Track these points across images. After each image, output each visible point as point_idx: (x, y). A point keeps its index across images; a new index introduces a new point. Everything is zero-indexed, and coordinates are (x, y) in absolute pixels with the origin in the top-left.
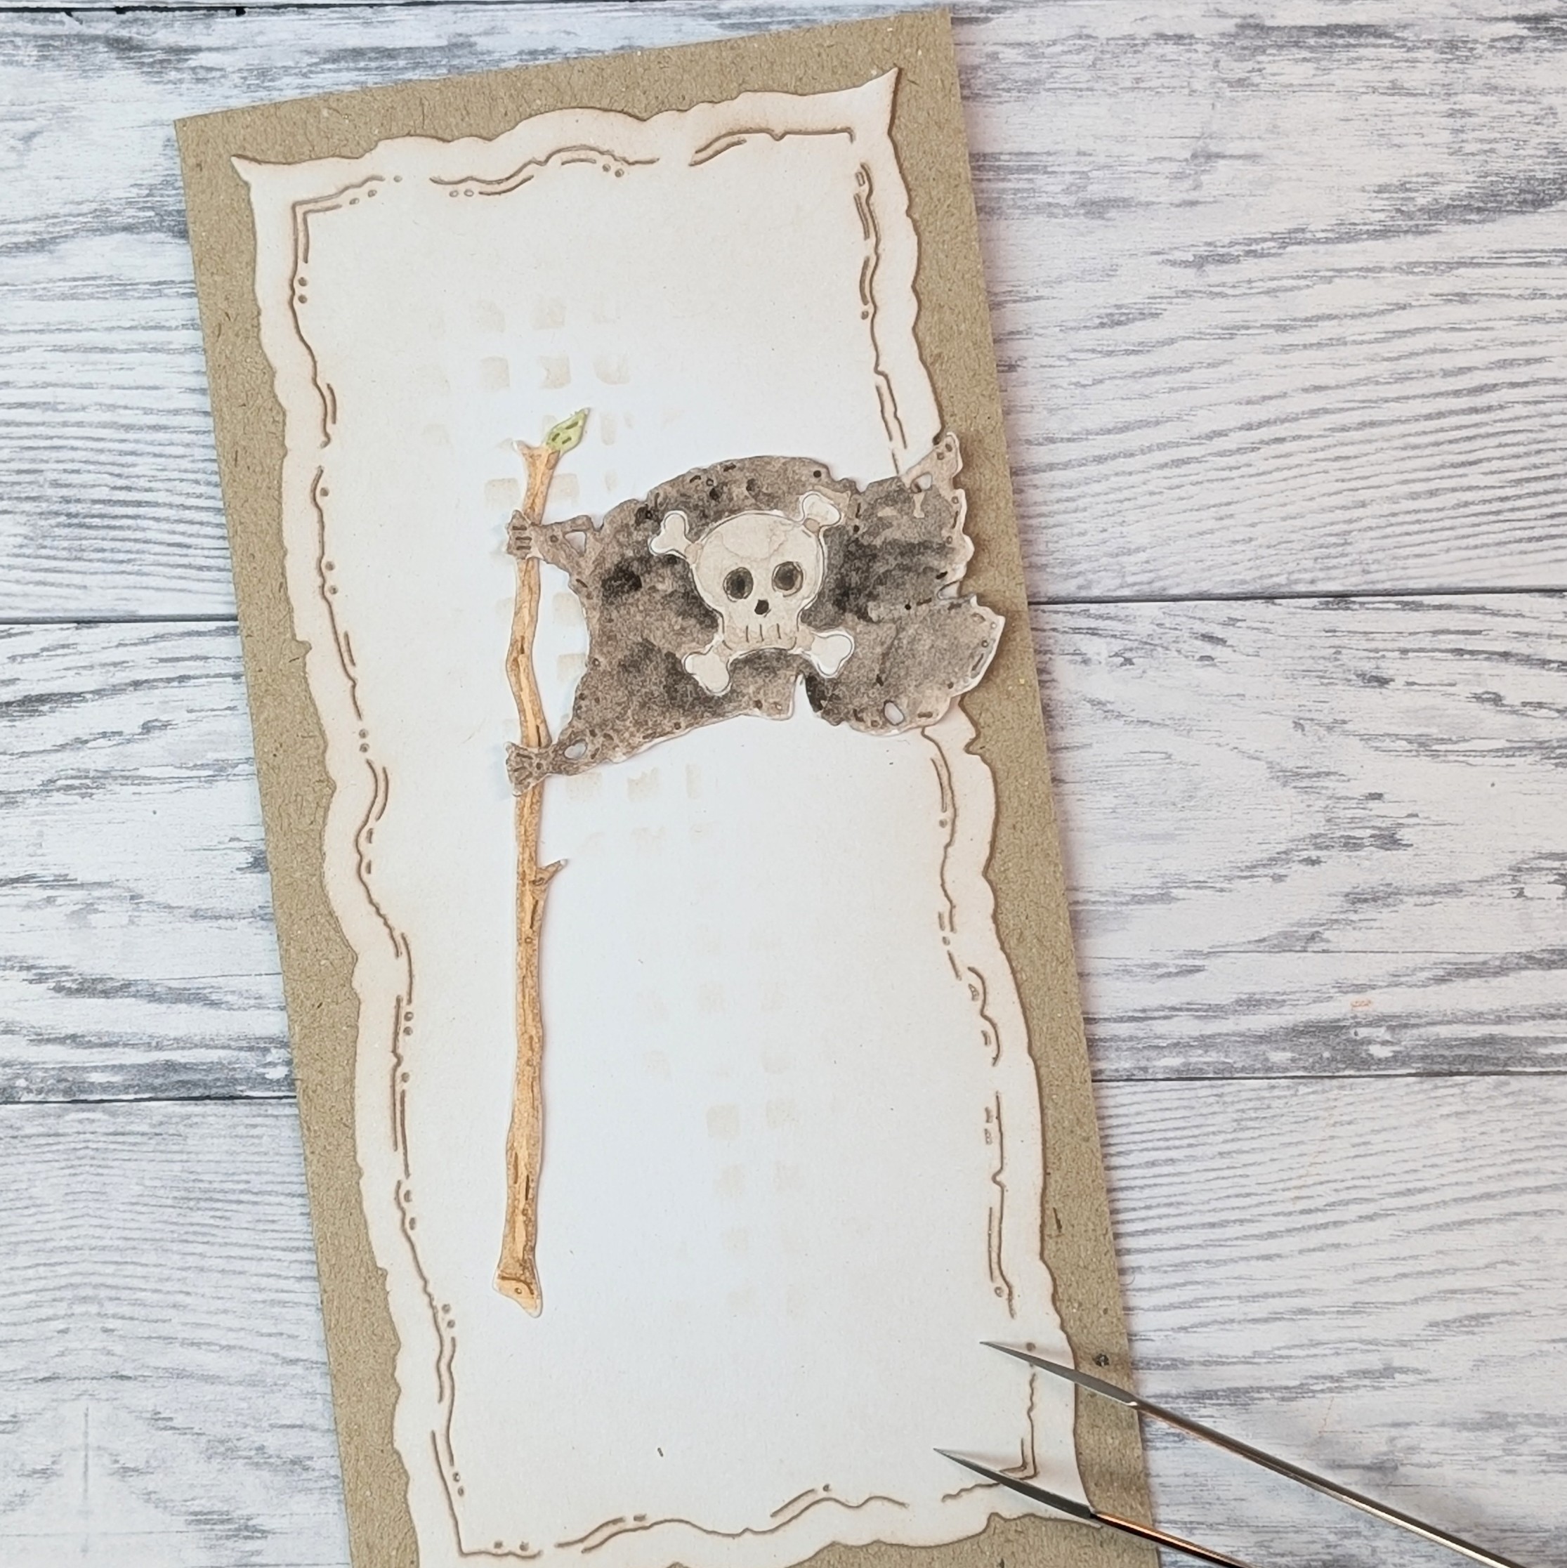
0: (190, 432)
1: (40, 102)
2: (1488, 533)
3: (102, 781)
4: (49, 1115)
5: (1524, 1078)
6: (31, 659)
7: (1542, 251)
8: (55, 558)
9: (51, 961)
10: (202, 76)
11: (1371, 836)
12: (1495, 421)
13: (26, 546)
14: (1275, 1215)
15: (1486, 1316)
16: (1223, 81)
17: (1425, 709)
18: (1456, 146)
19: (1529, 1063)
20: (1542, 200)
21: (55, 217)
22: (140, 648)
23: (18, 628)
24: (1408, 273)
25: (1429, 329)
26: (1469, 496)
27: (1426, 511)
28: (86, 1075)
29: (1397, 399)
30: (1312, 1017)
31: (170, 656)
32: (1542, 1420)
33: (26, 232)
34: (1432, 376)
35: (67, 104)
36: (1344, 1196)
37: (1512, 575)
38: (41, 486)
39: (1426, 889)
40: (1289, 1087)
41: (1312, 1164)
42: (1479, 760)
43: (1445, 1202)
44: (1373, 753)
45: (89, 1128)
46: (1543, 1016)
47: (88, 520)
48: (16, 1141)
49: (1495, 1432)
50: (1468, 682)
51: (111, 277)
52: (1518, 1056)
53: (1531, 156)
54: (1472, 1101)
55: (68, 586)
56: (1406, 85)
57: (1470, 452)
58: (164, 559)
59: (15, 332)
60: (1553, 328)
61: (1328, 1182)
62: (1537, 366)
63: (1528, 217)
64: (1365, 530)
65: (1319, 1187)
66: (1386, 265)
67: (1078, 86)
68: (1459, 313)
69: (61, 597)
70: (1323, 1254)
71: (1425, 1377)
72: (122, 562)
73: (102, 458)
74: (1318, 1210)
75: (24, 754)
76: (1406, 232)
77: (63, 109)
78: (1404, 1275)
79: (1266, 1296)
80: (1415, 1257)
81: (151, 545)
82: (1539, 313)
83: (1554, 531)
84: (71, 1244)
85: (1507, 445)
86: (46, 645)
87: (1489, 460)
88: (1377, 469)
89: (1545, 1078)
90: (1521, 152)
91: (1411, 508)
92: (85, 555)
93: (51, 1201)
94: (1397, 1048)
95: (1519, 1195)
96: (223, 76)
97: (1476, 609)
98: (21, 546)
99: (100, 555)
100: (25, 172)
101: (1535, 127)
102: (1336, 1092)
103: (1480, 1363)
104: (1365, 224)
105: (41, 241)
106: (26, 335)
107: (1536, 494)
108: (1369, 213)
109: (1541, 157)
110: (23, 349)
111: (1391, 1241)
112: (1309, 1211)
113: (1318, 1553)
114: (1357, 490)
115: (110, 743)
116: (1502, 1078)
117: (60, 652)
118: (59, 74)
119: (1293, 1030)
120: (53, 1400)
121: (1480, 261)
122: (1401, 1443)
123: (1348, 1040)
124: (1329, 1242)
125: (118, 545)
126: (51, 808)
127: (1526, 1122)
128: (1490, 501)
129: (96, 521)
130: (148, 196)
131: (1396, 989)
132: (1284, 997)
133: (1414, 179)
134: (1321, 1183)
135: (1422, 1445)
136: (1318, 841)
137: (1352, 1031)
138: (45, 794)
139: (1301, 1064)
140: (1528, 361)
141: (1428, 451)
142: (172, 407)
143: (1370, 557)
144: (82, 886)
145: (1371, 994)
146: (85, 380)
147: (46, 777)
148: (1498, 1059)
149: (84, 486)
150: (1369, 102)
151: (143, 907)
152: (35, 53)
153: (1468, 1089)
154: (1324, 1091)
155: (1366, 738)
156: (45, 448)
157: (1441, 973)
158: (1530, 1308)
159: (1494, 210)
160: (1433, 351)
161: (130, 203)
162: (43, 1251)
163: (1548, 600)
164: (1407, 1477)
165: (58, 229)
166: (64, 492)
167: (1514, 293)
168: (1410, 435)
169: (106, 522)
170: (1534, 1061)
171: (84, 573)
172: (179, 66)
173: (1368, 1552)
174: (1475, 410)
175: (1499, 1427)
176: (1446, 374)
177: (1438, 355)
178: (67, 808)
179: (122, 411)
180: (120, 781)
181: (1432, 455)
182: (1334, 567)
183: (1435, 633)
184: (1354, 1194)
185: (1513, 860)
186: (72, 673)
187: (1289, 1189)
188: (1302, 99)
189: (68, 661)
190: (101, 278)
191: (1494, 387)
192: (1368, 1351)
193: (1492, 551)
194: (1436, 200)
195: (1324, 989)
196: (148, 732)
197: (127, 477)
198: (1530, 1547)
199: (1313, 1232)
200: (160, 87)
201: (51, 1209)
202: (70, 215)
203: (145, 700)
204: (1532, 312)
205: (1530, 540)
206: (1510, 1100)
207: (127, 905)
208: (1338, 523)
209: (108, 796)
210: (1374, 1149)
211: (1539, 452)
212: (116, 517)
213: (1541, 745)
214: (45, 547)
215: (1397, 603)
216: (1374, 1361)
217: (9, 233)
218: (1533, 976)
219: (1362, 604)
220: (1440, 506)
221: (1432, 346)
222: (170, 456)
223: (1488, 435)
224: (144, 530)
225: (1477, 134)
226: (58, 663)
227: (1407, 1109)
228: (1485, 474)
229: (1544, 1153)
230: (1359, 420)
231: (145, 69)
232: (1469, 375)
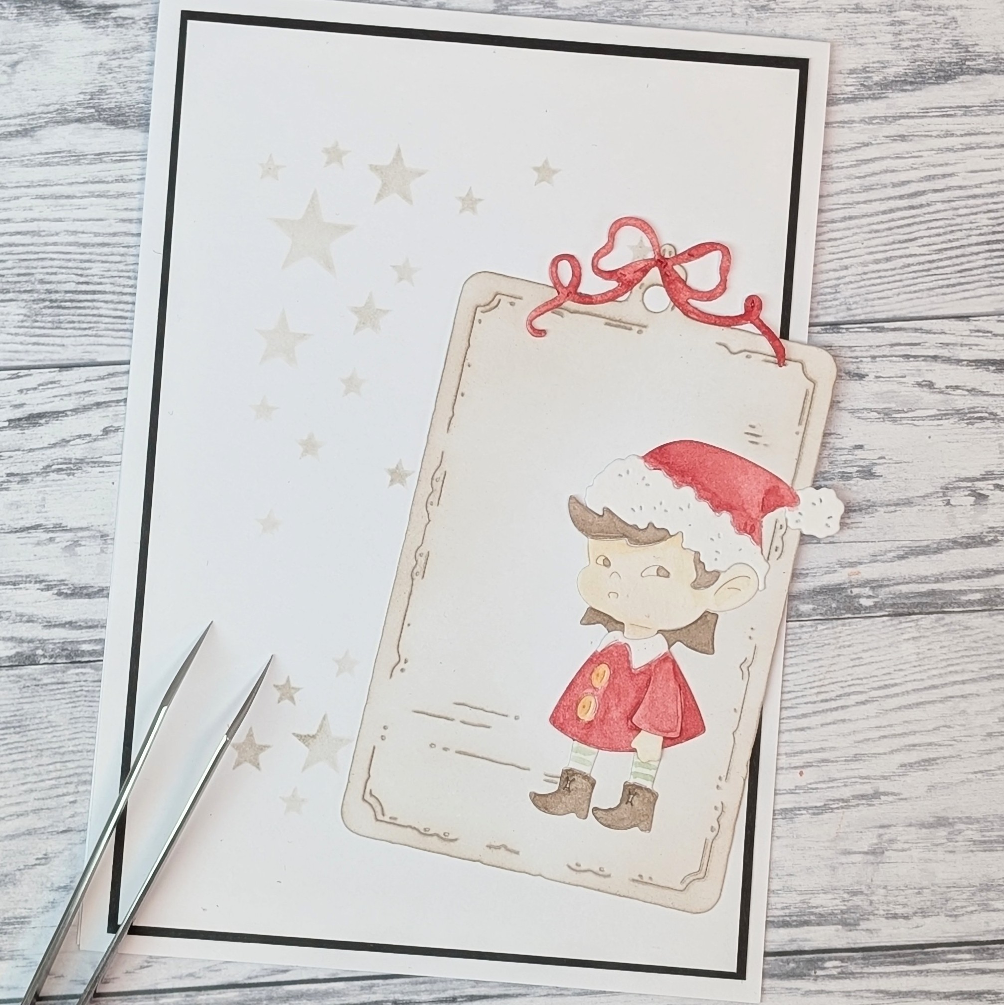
0: (123, 247)
1: (20, 42)
2: (923, 283)
3: (80, 465)
4: (58, 671)
5: (953, 615)
6: (32, 391)
7: (951, 107)
8: (43, 328)
9: (54, 577)
10: (120, 23)
11: (857, 471)
12: (925, 214)
13: (25, 321)
14: (805, 703)
15: (934, 759)
16: (753, 7)
17: (887, 392)
18: (896, 44)
19: (956, 605)
20: (950, 75)
21: (33, 114)
22: (99, 382)
23: (23, 372)
24: (869, 124)
25: (882, 158)
26: (910, 260)
27: (887, 270)
28: (79, 646)
29: (865, 202)
30: (824, 583)
31: (118, 386)
32: (969, 820)
33: (15, 125)
34: (886, 187)
35: (37, 43)
36: (847, 690)
37: (938, 308)
38: (33, 283)
39: (891, 503)
40: (812, 626)
41: (827, 672)
42: (921, 423)
43: (908, 692)
44: (857, 420)
45: (83, 678)
46: (964, 577)
47: (63, 304)
48: (38, 688)
49: (942, 828)
50: (913, 375)
51: (69, 151)
52: (949, 602)
53: (942, 48)
54: (922, 630)
55: (53, 345)
56: (864, 6)
57: (911, 233)
58: (111, 326)
59: (12, 188)
60: (960, 155)
61: (836, 682)
62: (949, 179)
63: (941, 86)
64: (848, 283)
65: (832, 686)
66: (856, 119)
67: (663, 13)
68: (901, 147)
69: (49, 352)
70: (835, 726)
71: (899, 798)
72: (85, 329)
73: (70, 264)
74: (831, 699)
75: (31, 450)
76: (867, 98)
77: (34, 46)
78: (885, 737)
79: (802, 752)
80: (891, 726)
81: (103, 318)
82: (949, 145)
83: (962, 280)
84: (75, 749)
85: (933, 228)
86: (41, 382)
87: (922, 238)
88: (854, 246)
89: (966, 614)
90: (936, 46)
91: (875, 269)
92: (62, 325)
93: (62, 724)
94: (876, 600)
95: (952, 685)
96: (133, 23)
97: (916, 330)
98: (22, 321)
99: (72, 325)
100: (13, 87)
101: (944, 30)
102: (840, 628)
103: (931, 788)
104: (842, 94)
105: (26, 130)
106: (19, 189)
107: (951, 258)
108: (844, 87)
109: (949, 49)
110: (17, 198)
111: (876, 717)
112: (826, 701)
113: (837, 906)
114: (842, 259)
115: (84, 442)
116: (940, 615)
117: (50, 386)
118: (31, 24)
119: (813, 591)
120: (69, 844)
121: (913, 114)
122: (886, 837)
123: (847, 596)
124: (839, 718)
125: (82, 318)
126: (49, 483)
127: (955, 641)
128: (923, 263)
129: (68, 304)
130: (90, 99)
131: (875, 564)
132: (807, 572)
133: (871, 65)
134: (833, 683)
135: (899, 838)
136: (825, 475)
137: (849, 591)
138: (44, 475)
139: (819, 611)
140: (944, 176)
141: (884, 234)
142: (112, 231)
143: (851, 300)
144: (71, 530)
145: (860, 568)
146: (57, 216)
147: (45, 464)
148: (937, 604)
149: (59, 282)
150: (843, 18)
151: (109, 542)
152: (15, 11)
153: (920, 623)
154: (833, 628)
155: (853, 411)
156: (34, 260)
157: (902, 553)
158: (961, 753)
159: (920, 83)
160: (886, 171)
161: (79, 104)
162: (60, 753)
163: (960, 323)
164: (890, 857)
165: (35, 122)
166: (48, 286)
167: (934, 134)
168: (873, 224)
169: (75, 304)
170: (960, 605)
171: (63, 337)
172: (106, 17)
173: (868, 903)
174: (912, 207)
175: (944, 825)
176: (894, 185)
177: (889, 174)
178: (59, 482)
179: (81, 235)
180: (91, 465)
181: (887, 236)
182: (830, 307)
183: (892, 345)
184: (853, 689)
185: (942, 482)
186: (58, 398)
187: (813, 688)
188: (802, 17)
189: (55, 392)
190: (63, 152)
191: (923, 193)
192: (864, 783)
193: (925, 294)
194: (885, 77)
195: (831, 566)
196: (107, 434)
197: (87, 276)
198: (964, 896)
199: (829, 713)
200: (94, 31)
201: (62, 728)
202: (42, 113)
203: (104, 414)
204: (945, 145)
205: (948, 286)
206: (945, 629)
207: (99, 541)
208: (831, 280)
209: (84, 474)
210: (864, 661)
211: (952, 232)
212: (80, 301)
213: (958, 412)
214: (37, 321)
215: (868, 328)
216: (868, 789)
217: (5, 126)
218: (957, 553)
219: (847, 329)
220: (893, 267)
221: (885, 168)
222: (112, 262)
223: (921, 223)
224: (98, 308)
225: (909, 36)
226: (49, 393)
227: (883, 636)
228: (919, 246)
229: (967, 660)
230: (842, 216)
231: (85, 20)
232: (908, 186)
